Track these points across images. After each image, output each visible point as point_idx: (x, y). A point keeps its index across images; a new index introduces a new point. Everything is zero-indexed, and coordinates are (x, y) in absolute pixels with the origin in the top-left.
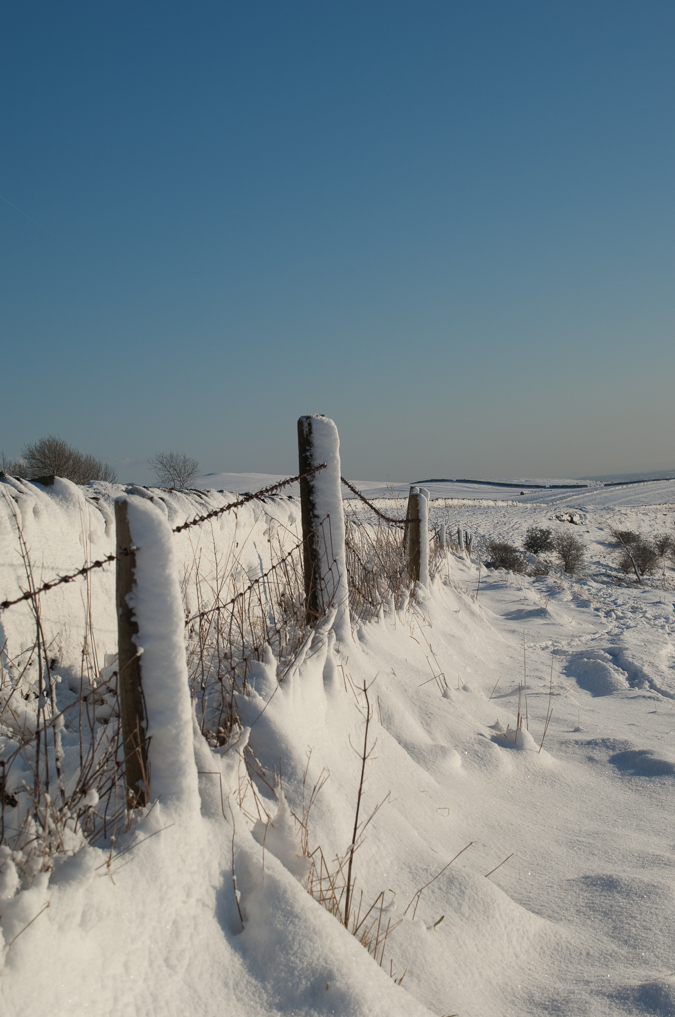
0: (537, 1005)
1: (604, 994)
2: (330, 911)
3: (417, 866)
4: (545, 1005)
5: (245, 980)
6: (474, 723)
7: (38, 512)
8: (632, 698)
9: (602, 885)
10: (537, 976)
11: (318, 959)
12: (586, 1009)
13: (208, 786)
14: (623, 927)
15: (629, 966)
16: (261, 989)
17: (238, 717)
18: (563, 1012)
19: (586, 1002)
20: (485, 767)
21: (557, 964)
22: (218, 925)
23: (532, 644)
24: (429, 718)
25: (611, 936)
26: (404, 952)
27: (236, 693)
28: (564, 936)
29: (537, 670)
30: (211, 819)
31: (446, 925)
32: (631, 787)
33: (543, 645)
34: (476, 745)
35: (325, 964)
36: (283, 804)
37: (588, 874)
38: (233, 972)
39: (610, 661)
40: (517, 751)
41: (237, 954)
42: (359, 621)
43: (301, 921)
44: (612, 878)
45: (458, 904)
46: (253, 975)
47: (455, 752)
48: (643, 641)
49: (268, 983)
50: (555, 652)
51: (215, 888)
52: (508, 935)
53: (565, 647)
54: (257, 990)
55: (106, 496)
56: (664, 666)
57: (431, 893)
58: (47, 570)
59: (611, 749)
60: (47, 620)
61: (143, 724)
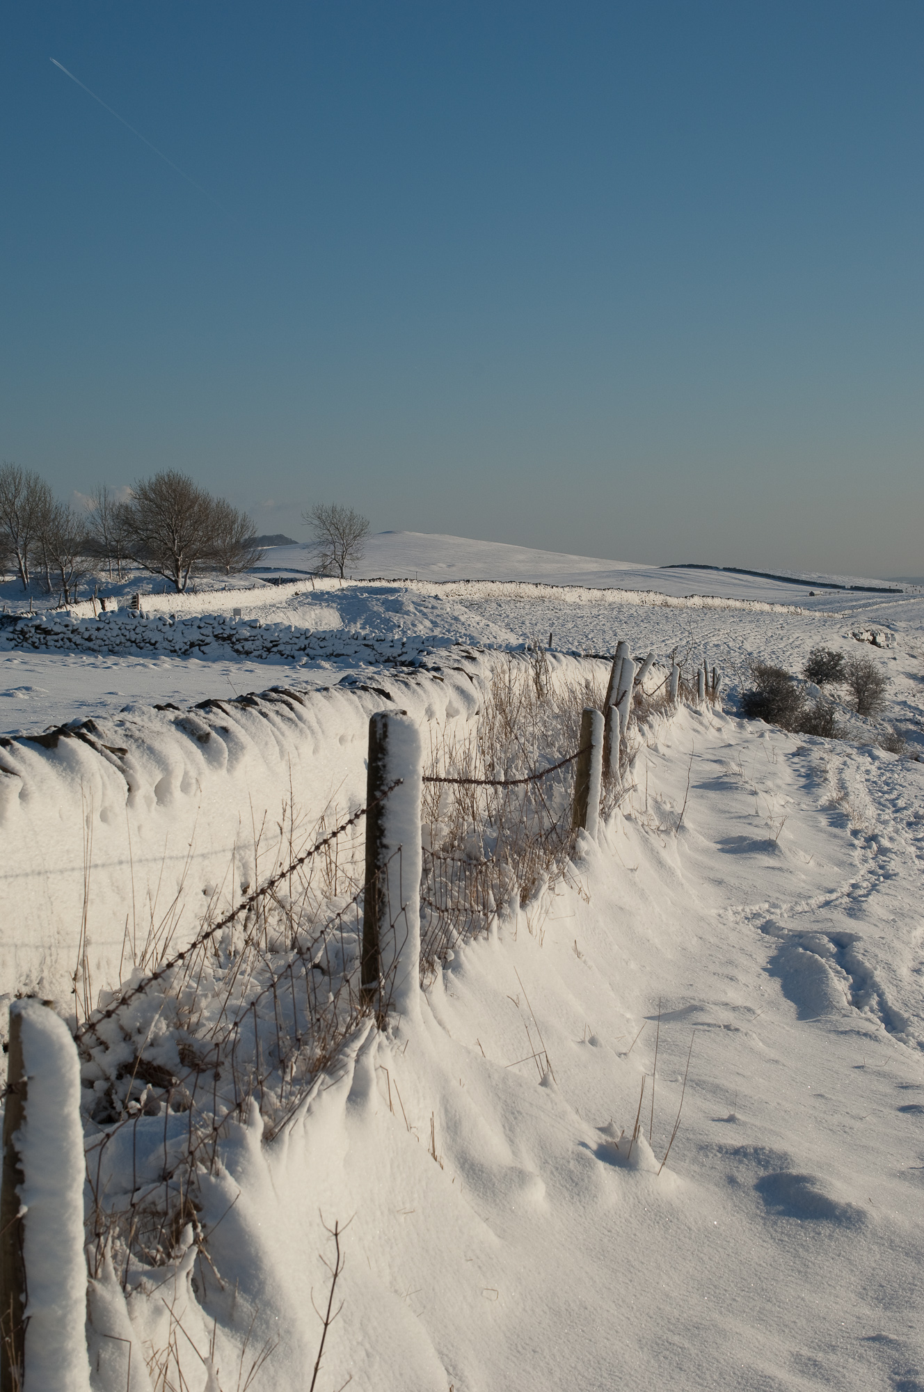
6: (577, 1126)
7: (27, 795)
8: (842, 1033)
20: (578, 1198)
29: (730, 962)
32: (774, 1234)
33: (755, 908)
39: (833, 956)
40: (629, 1171)
42: (460, 942)
47: (539, 1177)
48: (894, 912)
50: (767, 928)
53: (785, 915)
55: (140, 741)
56: (904, 971)
58: (30, 878)
59: (763, 1166)
60: (24, 945)
61: (22, 1298)
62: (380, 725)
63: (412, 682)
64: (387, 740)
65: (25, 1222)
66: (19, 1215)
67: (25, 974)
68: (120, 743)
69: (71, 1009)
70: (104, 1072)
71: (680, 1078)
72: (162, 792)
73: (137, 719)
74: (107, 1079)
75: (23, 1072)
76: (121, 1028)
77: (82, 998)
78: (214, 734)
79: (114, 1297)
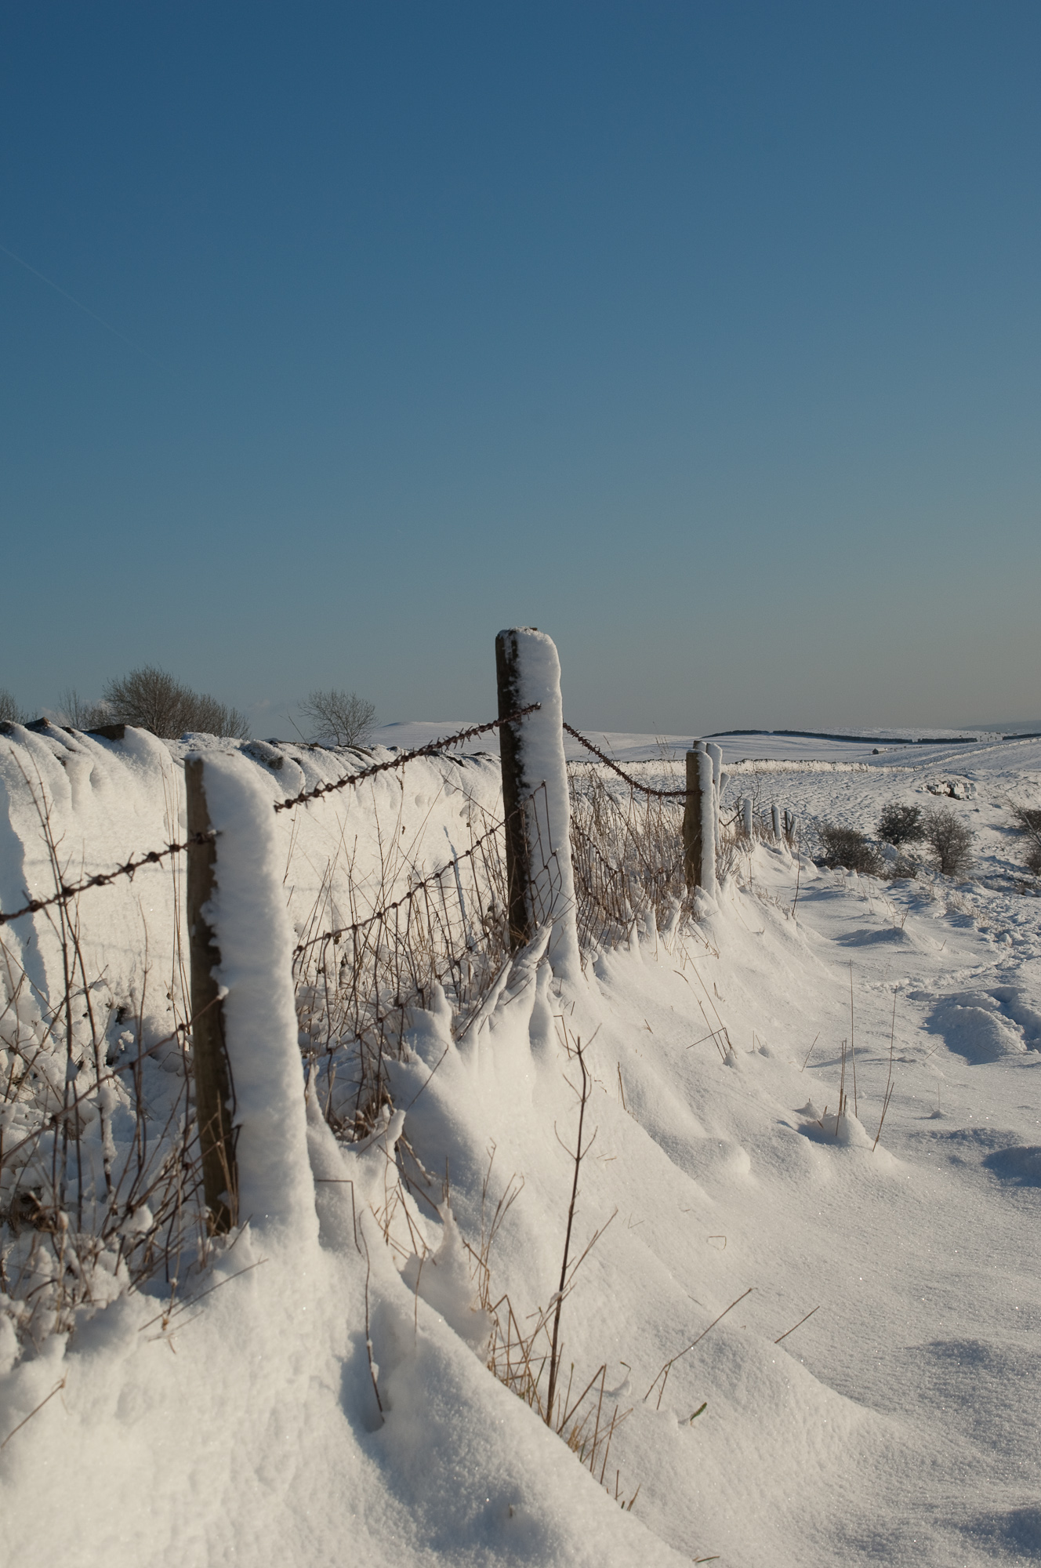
0: (850, 1542)
1: (955, 1526)
2: (522, 1396)
3: (667, 1326)
4: (862, 1542)
5: (383, 1502)
6: (772, 1105)
7: (98, 781)
8: (1028, 1066)
9: (961, 1355)
10: (852, 1497)
11: (498, 1470)
12: (925, 1549)
13: (333, 1202)
14: (990, 1421)
15: (998, 1481)
16: (408, 1517)
17: (389, 1096)
18: (889, 1554)
19: (927, 1538)
20: (788, 1174)
21: (884, 1479)
22: (344, 1417)
23: (878, 984)
24: (702, 1096)
25: (971, 1435)
26: (643, 1460)
27: (387, 1058)
28: (897, 1434)
29: (883, 1023)
30: (337, 1253)
31: (711, 1417)
32: (1016, 1203)
33: (895, 984)
34: (774, 1139)
35: (507, 1478)
36: (450, 1229)
37: (940, 1338)
38: (364, 1490)
39: (998, 1009)
40: (839, 1148)
41: (371, 1461)
42: (599, 947)
43: (473, 1411)
44: (976, 1344)
45: (731, 1385)
46: (395, 1494)
47: (741, 1150)
49: (419, 1507)
50: (913, 996)
51: (339, 1359)
52: (808, 1432)
53: (930, 987)
54: (401, 1518)
57: (688, 1368)
59: (987, 1145)
60: (112, 946)
61: (230, 1103)
62: (508, 643)
64: (518, 660)
66: (220, 997)
67: (114, 980)
75: (209, 827)
78: (286, 759)
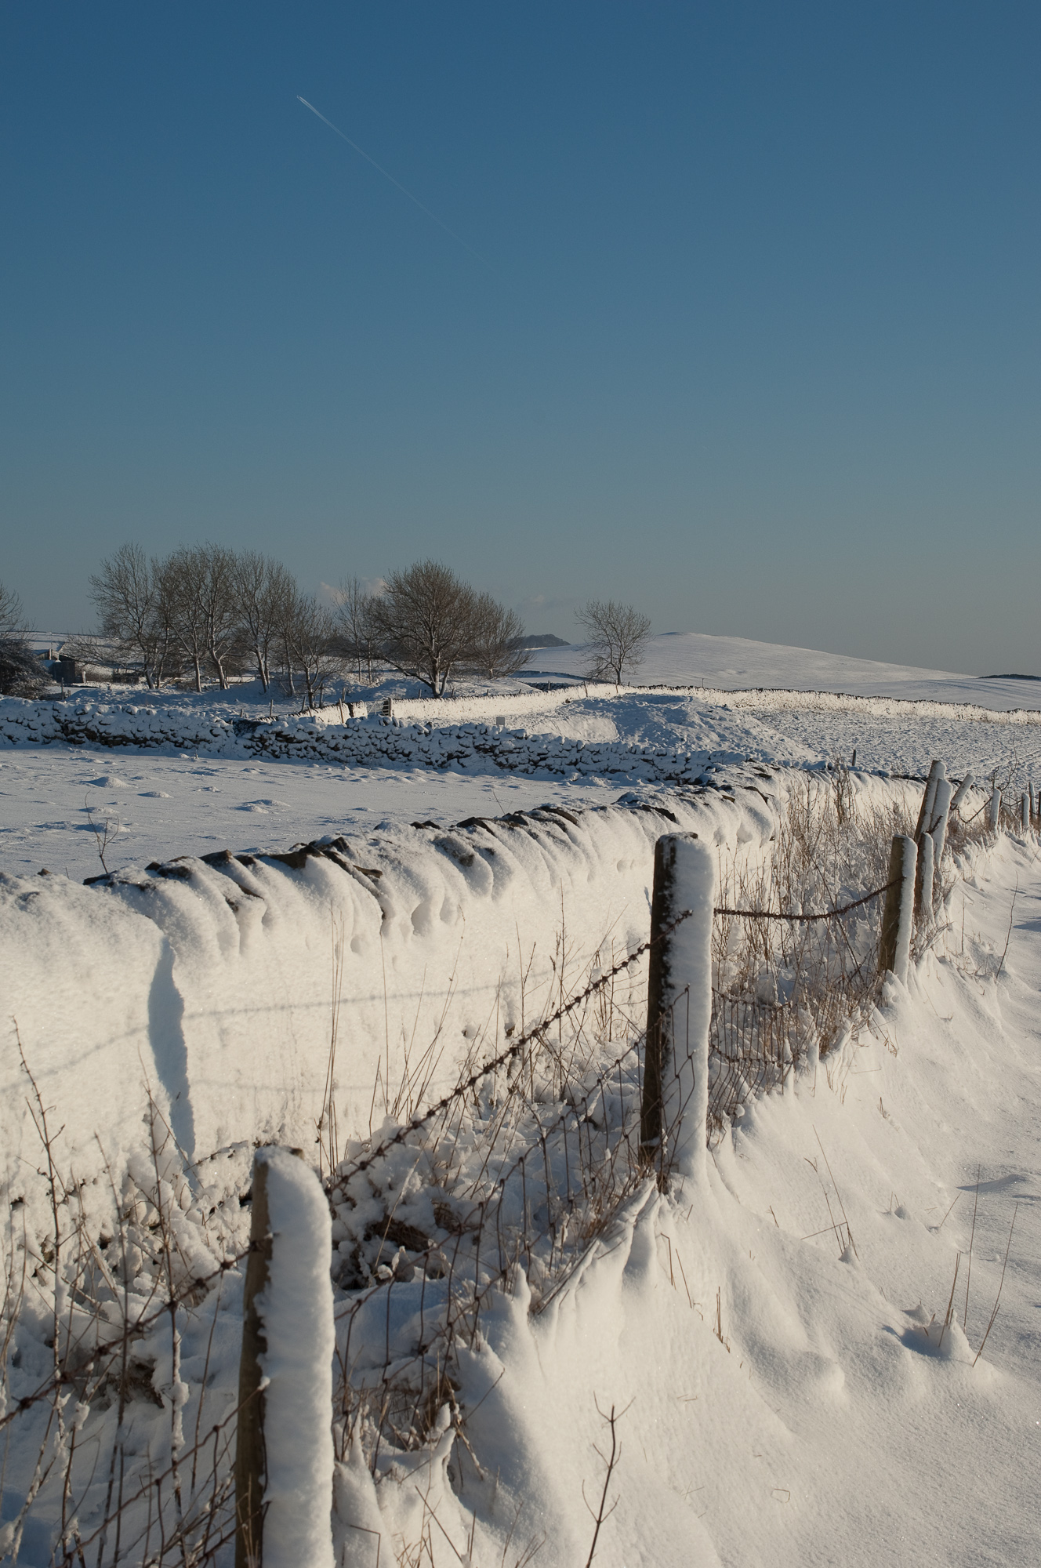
6: (881, 1308)
7: (271, 920)
20: (881, 1390)
24: (812, 1297)
34: (875, 1348)
40: (940, 1361)
42: (751, 1096)
47: (838, 1364)
55: (396, 862)
58: (273, 1012)
60: (265, 1087)
61: (262, 1480)
62: (667, 849)
63: (700, 802)
64: (675, 866)
65: (266, 1395)
66: (261, 1388)
67: (264, 1120)
68: (374, 864)
69: (314, 1160)
70: (350, 1231)
71: (998, 1257)
72: (419, 920)
73: (393, 838)
74: (354, 1239)
75: (268, 1228)
76: (371, 1183)
77: (327, 1148)
78: (478, 856)
79: (363, 1484)
